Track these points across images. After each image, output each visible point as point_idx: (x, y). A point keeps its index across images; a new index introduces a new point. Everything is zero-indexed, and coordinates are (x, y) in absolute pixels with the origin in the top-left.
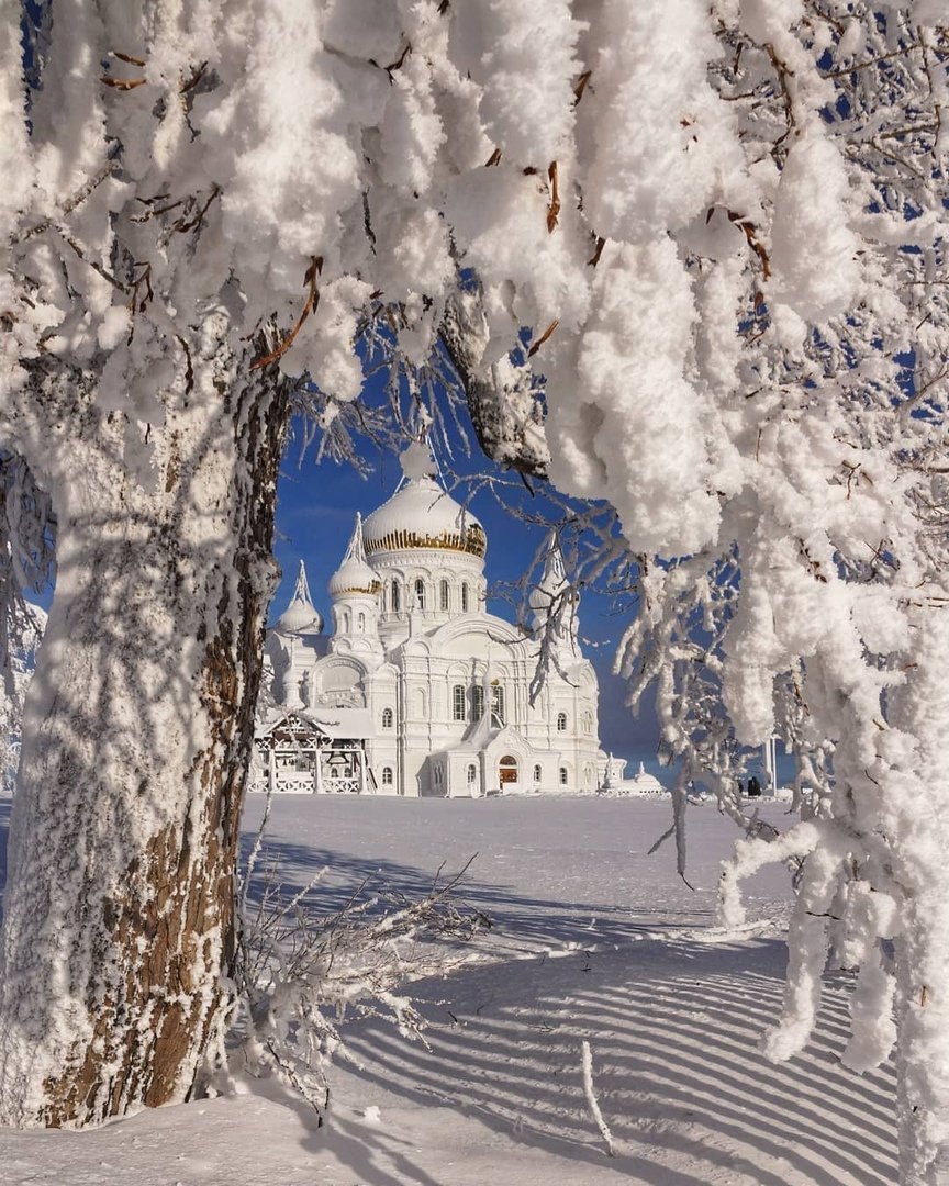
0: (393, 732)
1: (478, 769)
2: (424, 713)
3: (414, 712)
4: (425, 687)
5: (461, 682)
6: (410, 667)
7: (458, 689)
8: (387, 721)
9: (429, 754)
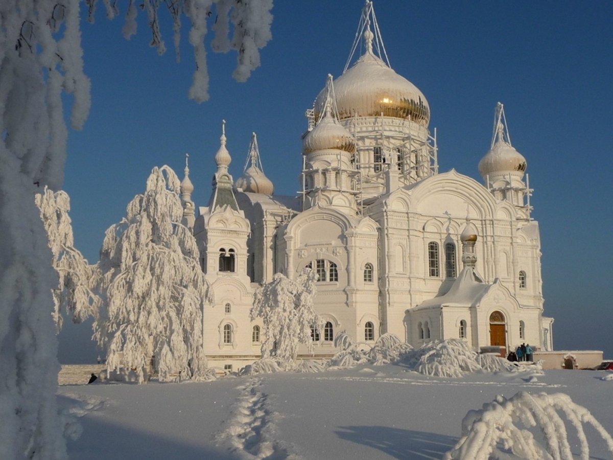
0: (374, 286)
1: (469, 323)
2: (404, 268)
3: (395, 266)
4: (404, 242)
5: (436, 238)
6: (392, 222)
7: (433, 247)
8: (368, 276)
9: (409, 307)
